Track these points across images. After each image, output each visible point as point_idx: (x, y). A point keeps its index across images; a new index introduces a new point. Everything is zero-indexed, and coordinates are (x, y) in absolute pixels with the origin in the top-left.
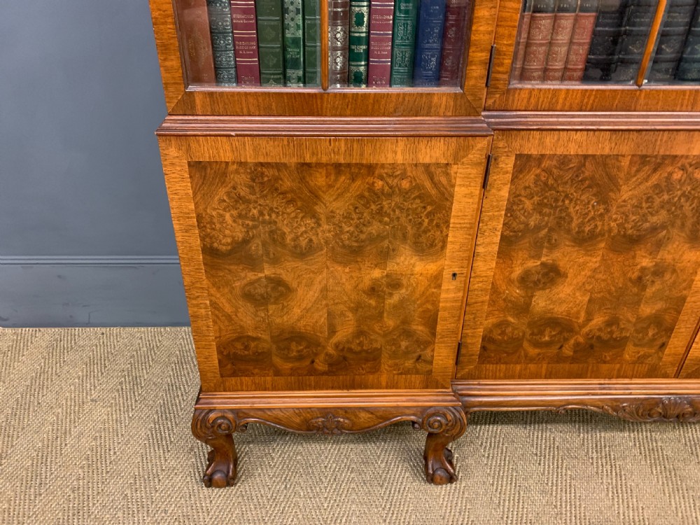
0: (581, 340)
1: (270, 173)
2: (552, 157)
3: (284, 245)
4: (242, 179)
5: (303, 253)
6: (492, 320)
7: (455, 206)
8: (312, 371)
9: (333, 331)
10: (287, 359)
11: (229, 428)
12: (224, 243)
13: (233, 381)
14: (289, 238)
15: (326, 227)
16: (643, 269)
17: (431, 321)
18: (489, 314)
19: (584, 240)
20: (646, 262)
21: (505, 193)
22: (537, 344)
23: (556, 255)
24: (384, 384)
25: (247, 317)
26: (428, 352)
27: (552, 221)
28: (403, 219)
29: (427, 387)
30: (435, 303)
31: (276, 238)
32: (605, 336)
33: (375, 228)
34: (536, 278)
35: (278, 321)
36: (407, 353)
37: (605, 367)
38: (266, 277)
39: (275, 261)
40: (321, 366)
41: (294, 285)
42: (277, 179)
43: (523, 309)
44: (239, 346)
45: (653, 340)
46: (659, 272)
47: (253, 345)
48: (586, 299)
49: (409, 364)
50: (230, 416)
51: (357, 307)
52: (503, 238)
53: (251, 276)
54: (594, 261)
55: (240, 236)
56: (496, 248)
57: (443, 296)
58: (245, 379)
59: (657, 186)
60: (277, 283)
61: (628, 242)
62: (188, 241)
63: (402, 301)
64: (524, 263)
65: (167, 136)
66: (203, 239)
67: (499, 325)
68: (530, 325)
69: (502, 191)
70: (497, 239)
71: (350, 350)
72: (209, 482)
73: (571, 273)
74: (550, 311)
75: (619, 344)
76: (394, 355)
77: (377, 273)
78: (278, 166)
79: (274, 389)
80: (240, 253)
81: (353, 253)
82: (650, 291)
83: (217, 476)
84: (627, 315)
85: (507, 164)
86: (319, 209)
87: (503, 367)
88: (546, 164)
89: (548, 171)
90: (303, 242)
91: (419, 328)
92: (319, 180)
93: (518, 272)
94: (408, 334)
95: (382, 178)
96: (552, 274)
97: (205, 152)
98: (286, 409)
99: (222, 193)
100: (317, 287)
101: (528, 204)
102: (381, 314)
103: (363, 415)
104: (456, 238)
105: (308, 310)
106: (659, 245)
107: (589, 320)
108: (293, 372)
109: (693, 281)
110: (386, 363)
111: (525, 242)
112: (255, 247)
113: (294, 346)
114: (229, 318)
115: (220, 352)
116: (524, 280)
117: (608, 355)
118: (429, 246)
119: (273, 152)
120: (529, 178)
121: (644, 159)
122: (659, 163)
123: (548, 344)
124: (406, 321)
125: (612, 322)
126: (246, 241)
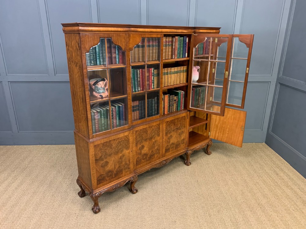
0: (149, 156)
1: (105, 144)
3: (107, 155)
4: (101, 146)
5: (110, 155)
7: (130, 140)
8: (112, 178)
9: (115, 168)
10: (108, 177)
12: (98, 157)
13: (99, 185)
15: (113, 149)
16: (154, 142)
17: (129, 161)
18: (136, 156)
19: (146, 140)
20: (154, 141)
22: (143, 159)
23: (143, 143)
24: (124, 176)
25: (102, 172)
26: (129, 166)
27: (141, 139)
28: (124, 145)
29: (130, 173)
30: (129, 157)
32: (152, 154)
33: (120, 147)
35: (107, 169)
37: (153, 160)
38: (105, 162)
39: (106, 158)
40: (114, 176)
41: (109, 161)
43: (140, 154)
45: (158, 152)
46: (155, 142)
47: (102, 176)
48: (148, 149)
49: (127, 170)
50: (100, 193)
51: (118, 162)
53: (102, 162)
54: (148, 143)
57: (130, 155)
58: (101, 184)
59: (152, 130)
61: (151, 139)
62: (93, 159)
63: (125, 158)
64: (139, 146)
65: (91, 143)
66: (95, 158)
67: (138, 158)
68: (142, 156)
69: (135, 136)
70: (135, 144)
71: (118, 171)
73: (145, 146)
74: (144, 153)
75: (154, 155)
76: (125, 169)
77: (121, 155)
78: (106, 142)
79: (106, 184)
80: (101, 159)
81: (117, 153)
82: (155, 145)
84: (154, 150)
85: (135, 132)
86: (112, 147)
88: (139, 131)
89: (139, 132)
90: (110, 153)
91: (128, 162)
92: (112, 142)
94: (126, 164)
95: (120, 139)
96: (143, 147)
97: (96, 143)
98: (109, 187)
99: (98, 149)
100: (112, 161)
101: (138, 137)
102: (122, 162)
103: (122, 183)
104: (131, 145)
105: (111, 166)
106: (154, 138)
107: (149, 152)
108: (109, 179)
109: (160, 142)
110: (124, 171)
111: (139, 143)
113: (109, 174)
114: (99, 172)
115: (97, 180)
116: (140, 149)
117: (153, 157)
118: (127, 148)
119: (106, 140)
120: (137, 134)
123: (145, 159)
124: (126, 162)
125: (152, 151)
126: (102, 156)
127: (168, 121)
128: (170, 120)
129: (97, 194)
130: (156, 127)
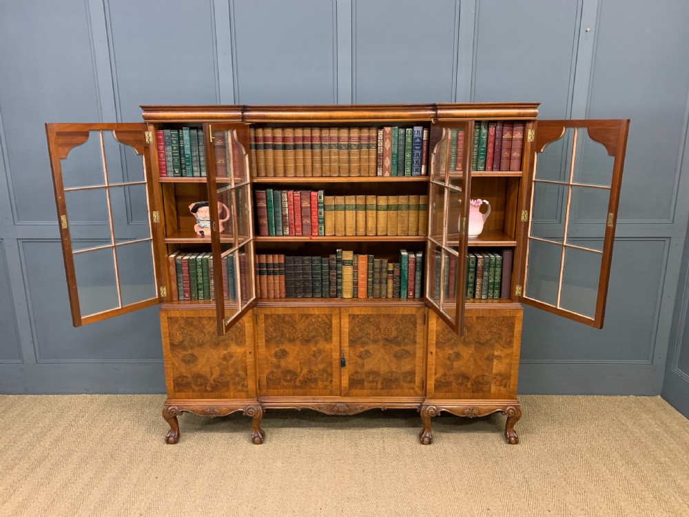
0: (301, 379)
1: (190, 320)
2: (275, 315)
3: (195, 343)
4: (182, 322)
5: (201, 345)
6: (268, 371)
7: (246, 330)
8: (206, 391)
9: (212, 374)
10: (197, 385)
11: (175, 414)
12: (176, 342)
13: (178, 394)
14: (196, 340)
15: (207, 336)
16: (314, 351)
17: (245, 371)
18: (267, 368)
19: (292, 341)
20: (314, 349)
21: (263, 325)
22: (286, 381)
23: (284, 346)
24: (232, 396)
25: (183, 369)
26: (246, 382)
27: (280, 335)
29: (247, 398)
30: (245, 363)
31: (192, 340)
32: (309, 377)
34: (279, 354)
35: (193, 370)
36: (238, 383)
37: (313, 391)
38: (190, 354)
39: (192, 348)
40: (209, 389)
41: (198, 356)
42: (192, 322)
43: (278, 366)
44: (180, 379)
45: (327, 379)
46: (319, 352)
47: (185, 379)
48: (298, 362)
49: (240, 387)
50: (176, 408)
51: (219, 365)
52: (266, 340)
53: (185, 353)
54: (297, 348)
55: (181, 340)
56: (264, 344)
57: (248, 360)
58: (183, 394)
59: (309, 323)
60: (193, 356)
61: (306, 341)
62: (166, 341)
63: (234, 362)
64: (274, 349)
65: (162, 310)
66: (170, 340)
67: (271, 373)
68: (282, 372)
69: (262, 325)
70: (264, 341)
71: (219, 382)
72: (168, 441)
73: (290, 353)
74: (287, 367)
75: (315, 380)
76: (234, 384)
77: (225, 352)
78: (192, 318)
79: (192, 398)
80: (181, 345)
81: (216, 345)
82: (319, 359)
83: (171, 439)
84: (314, 368)
85: (262, 317)
86: (205, 330)
87: (276, 391)
88: (273, 317)
89: (275, 319)
90: (201, 342)
91: (241, 373)
92: (205, 322)
93: (273, 352)
94: (238, 375)
96: (284, 353)
97: (172, 314)
99: (176, 326)
100: (206, 357)
101: (271, 329)
102: (228, 368)
103: (224, 409)
104: (249, 340)
105: (203, 366)
106: (316, 343)
107: (301, 371)
108: (199, 391)
109: (332, 356)
110: (231, 387)
111: (273, 342)
112: (186, 343)
113: (199, 380)
114: (177, 369)
115: (174, 382)
116: (276, 355)
117: (313, 386)
118: (240, 342)
119: (191, 314)
120: (270, 321)
121: (302, 315)
122: (307, 316)
123: (290, 380)
124: (236, 370)
125: (310, 371)
126: (183, 341)
127: (358, 315)
128: (362, 313)
129: (170, 408)
130: (320, 320)
